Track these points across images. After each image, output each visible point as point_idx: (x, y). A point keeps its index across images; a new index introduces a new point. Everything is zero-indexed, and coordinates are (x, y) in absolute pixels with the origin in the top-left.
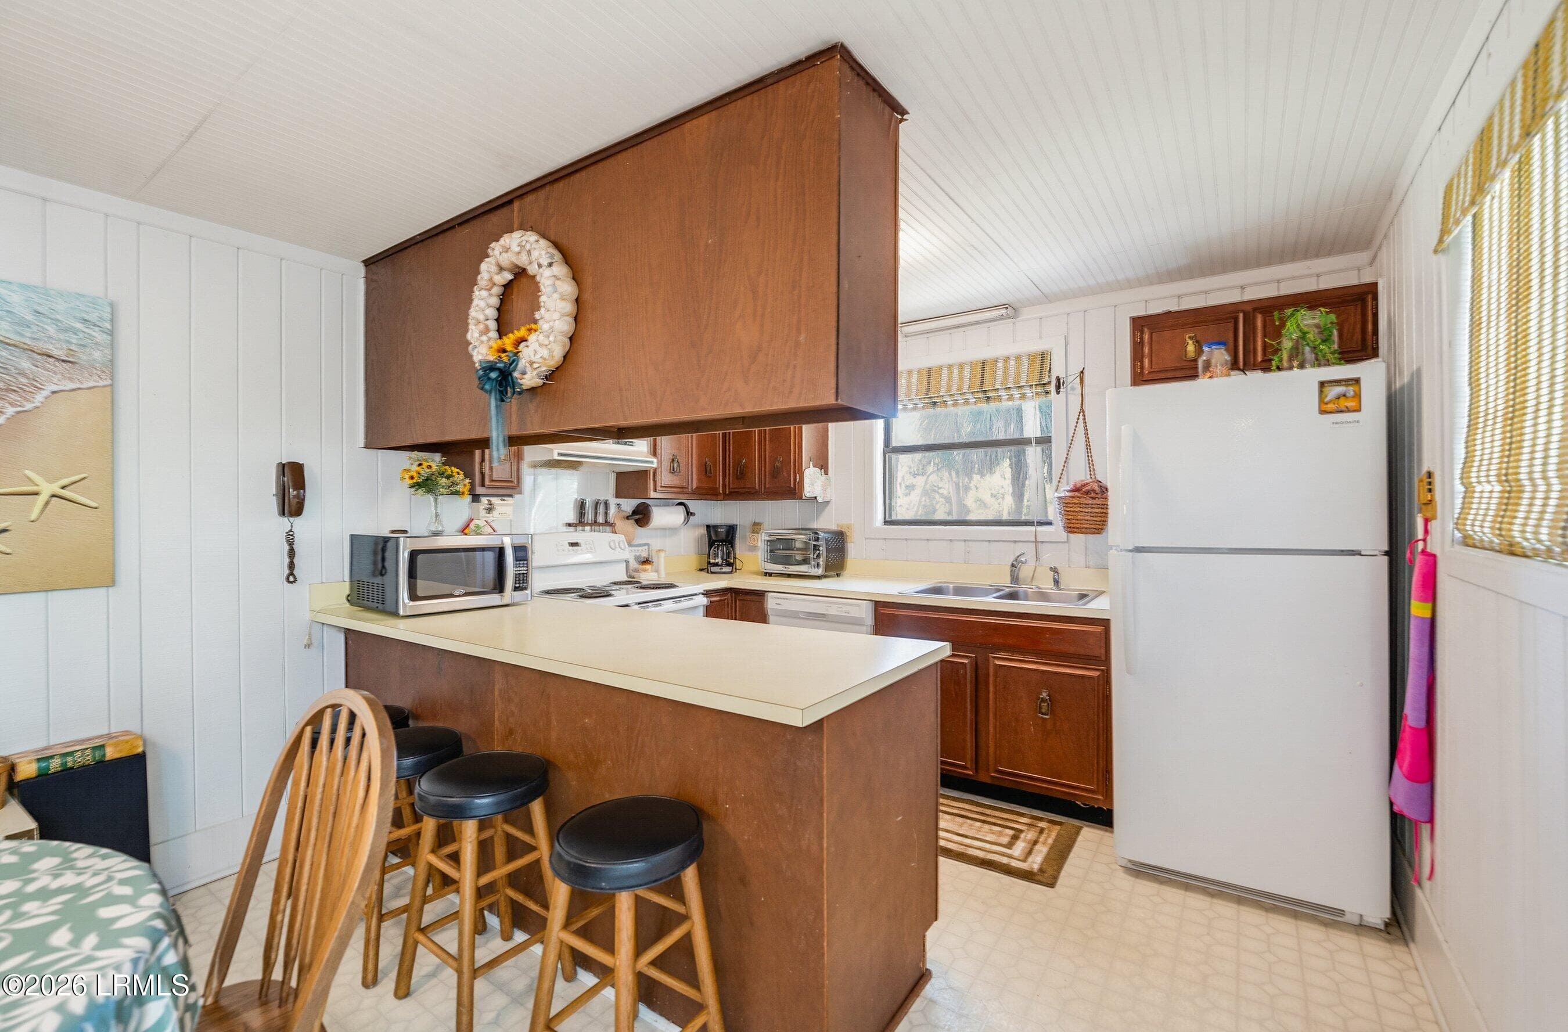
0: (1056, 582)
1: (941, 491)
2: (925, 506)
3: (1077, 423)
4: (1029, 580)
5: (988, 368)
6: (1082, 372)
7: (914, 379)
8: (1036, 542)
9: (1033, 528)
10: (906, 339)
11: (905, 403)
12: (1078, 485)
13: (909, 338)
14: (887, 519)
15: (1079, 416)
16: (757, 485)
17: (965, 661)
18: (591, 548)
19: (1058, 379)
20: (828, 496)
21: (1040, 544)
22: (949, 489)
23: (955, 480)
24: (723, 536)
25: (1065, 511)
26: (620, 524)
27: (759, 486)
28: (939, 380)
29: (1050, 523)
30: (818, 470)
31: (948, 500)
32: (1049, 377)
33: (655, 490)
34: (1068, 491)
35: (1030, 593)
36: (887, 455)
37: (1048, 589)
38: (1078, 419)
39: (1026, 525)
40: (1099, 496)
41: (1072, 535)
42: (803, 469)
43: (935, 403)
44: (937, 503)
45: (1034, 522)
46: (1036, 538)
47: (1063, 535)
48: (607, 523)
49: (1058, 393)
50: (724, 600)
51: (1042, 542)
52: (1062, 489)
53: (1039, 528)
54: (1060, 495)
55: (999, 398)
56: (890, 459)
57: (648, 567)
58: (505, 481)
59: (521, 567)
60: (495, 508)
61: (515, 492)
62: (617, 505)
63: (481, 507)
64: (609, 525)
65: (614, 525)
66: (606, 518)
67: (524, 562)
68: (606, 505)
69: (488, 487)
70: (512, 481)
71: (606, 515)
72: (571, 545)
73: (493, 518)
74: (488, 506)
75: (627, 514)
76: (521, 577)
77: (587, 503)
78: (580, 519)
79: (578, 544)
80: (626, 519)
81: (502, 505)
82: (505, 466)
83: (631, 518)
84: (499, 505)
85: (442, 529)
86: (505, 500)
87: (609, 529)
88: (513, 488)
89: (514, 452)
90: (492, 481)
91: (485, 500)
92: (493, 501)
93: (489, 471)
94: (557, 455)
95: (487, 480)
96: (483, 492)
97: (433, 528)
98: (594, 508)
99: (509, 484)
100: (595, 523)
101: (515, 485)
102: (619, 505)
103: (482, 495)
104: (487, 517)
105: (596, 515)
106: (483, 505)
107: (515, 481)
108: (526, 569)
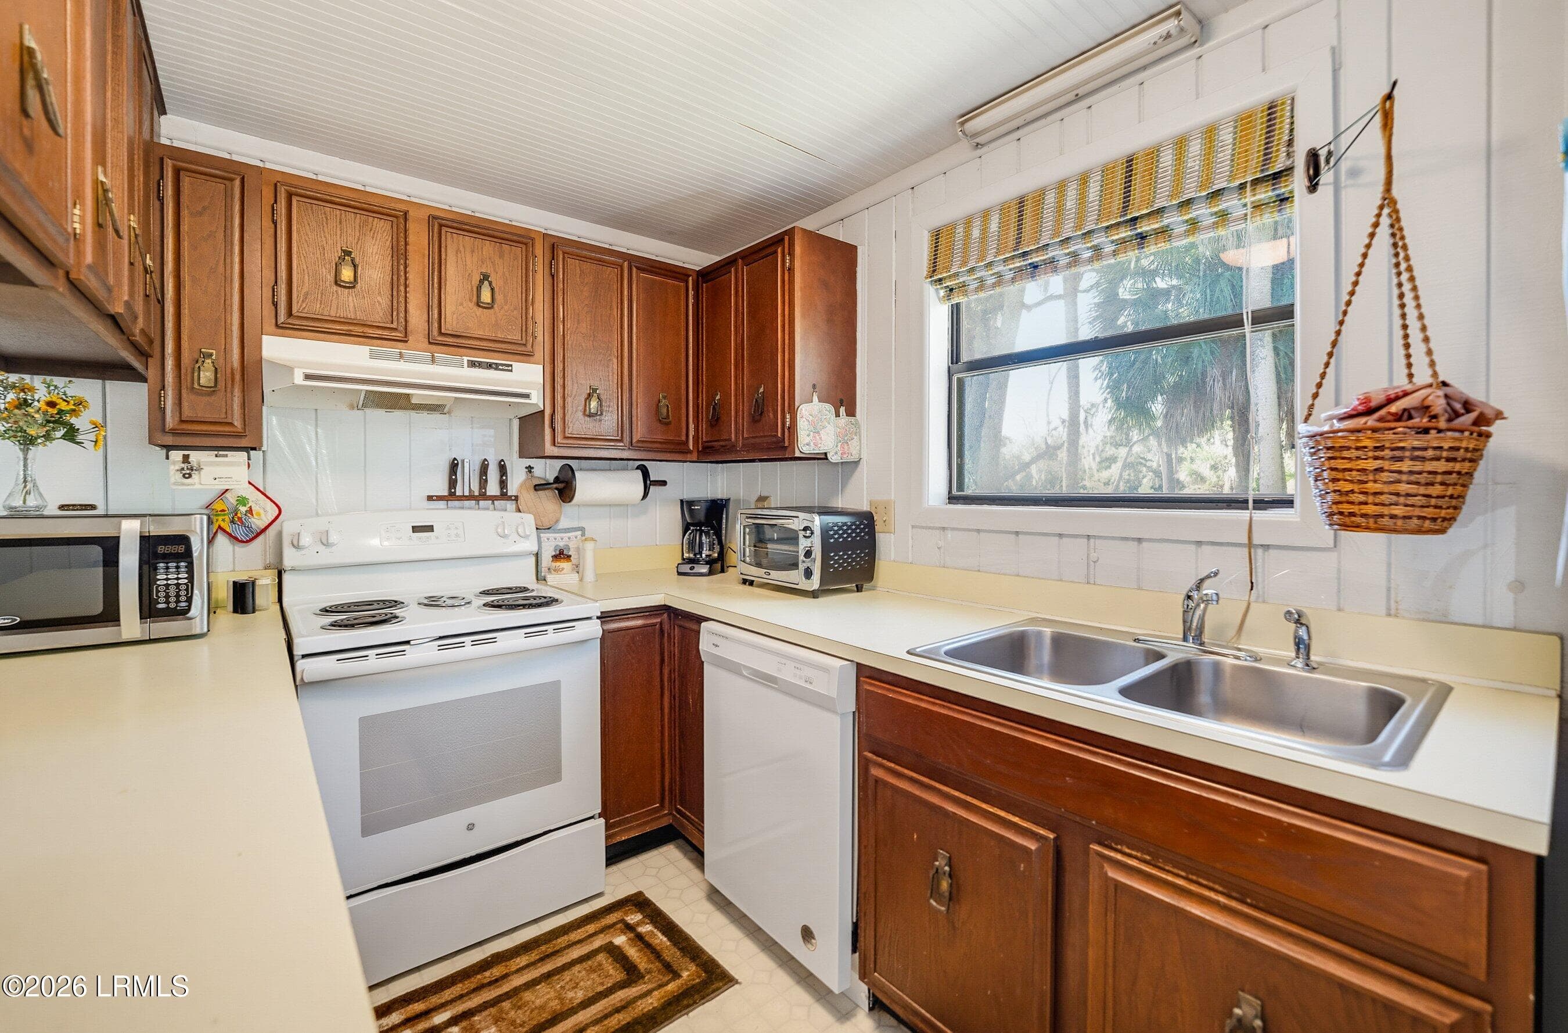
0: (1302, 646)
1: (1148, 464)
2: (1128, 481)
3: (1372, 235)
4: (1232, 632)
5: (1139, 168)
6: (1389, 97)
7: (994, 226)
8: (1250, 545)
9: (1243, 515)
10: (979, 152)
11: (979, 275)
12: (1377, 399)
13: (985, 149)
14: (955, 492)
15: (1379, 215)
16: (733, 436)
17: (1033, 846)
18: (457, 535)
19: (1313, 157)
20: (854, 452)
21: (1260, 551)
22: (1159, 461)
23: (1165, 450)
24: (701, 517)
25: (1332, 469)
26: (528, 498)
27: (736, 436)
28: (1038, 216)
29: (1289, 503)
30: (829, 407)
31: (1157, 474)
32: (1289, 155)
33: (554, 443)
34: (1342, 419)
35: (1228, 671)
36: (955, 378)
37: (1278, 661)
38: (1376, 225)
39: (1229, 507)
40: (1442, 424)
41: (1343, 534)
42: (797, 404)
43: (1035, 266)
44: (1144, 477)
45: (1246, 501)
46: (1250, 538)
47: (1325, 533)
48: (504, 496)
49: (1313, 188)
50: (654, 625)
51: (1266, 547)
52: (1323, 416)
53: (1259, 515)
54: (1315, 429)
55: (1164, 232)
56: (961, 383)
57: (564, 565)
58: (211, 423)
59: (172, 573)
60: (199, 469)
61: (244, 443)
62: (526, 468)
63: (172, 468)
64: (509, 498)
65: (516, 498)
66: (502, 489)
67: (183, 564)
68: (502, 468)
69: (174, 432)
70: (231, 424)
71: (503, 484)
72: (416, 529)
73: (198, 486)
74: (185, 466)
75: (543, 482)
76: (172, 591)
77: (466, 465)
78: (450, 489)
79: (430, 529)
80: (536, 490)
81: (218, 464)
82: (213, 398)
83: (548, 489)
84: (212, 464)
85: (40, 502)
86: (226, 456)
87: (510, 505)
88: (239, 436)
89: (233, 374)
90: (182, 421)
91: (177, 455)
92: (195, 456)
93: (174, 404)
94: (302, 377)
95: (170, 421)
96: (169, 440)
97: (18, 502)
98: (481, 472)
99: (227, 429)
100: (483, 496)
101: (241, 430)
102: (530, 469)
103: (169, 448)
104: (183, 484)
105: (483, 483)
106: (174, 463)
107: (238, 423)
108: (186, 576)
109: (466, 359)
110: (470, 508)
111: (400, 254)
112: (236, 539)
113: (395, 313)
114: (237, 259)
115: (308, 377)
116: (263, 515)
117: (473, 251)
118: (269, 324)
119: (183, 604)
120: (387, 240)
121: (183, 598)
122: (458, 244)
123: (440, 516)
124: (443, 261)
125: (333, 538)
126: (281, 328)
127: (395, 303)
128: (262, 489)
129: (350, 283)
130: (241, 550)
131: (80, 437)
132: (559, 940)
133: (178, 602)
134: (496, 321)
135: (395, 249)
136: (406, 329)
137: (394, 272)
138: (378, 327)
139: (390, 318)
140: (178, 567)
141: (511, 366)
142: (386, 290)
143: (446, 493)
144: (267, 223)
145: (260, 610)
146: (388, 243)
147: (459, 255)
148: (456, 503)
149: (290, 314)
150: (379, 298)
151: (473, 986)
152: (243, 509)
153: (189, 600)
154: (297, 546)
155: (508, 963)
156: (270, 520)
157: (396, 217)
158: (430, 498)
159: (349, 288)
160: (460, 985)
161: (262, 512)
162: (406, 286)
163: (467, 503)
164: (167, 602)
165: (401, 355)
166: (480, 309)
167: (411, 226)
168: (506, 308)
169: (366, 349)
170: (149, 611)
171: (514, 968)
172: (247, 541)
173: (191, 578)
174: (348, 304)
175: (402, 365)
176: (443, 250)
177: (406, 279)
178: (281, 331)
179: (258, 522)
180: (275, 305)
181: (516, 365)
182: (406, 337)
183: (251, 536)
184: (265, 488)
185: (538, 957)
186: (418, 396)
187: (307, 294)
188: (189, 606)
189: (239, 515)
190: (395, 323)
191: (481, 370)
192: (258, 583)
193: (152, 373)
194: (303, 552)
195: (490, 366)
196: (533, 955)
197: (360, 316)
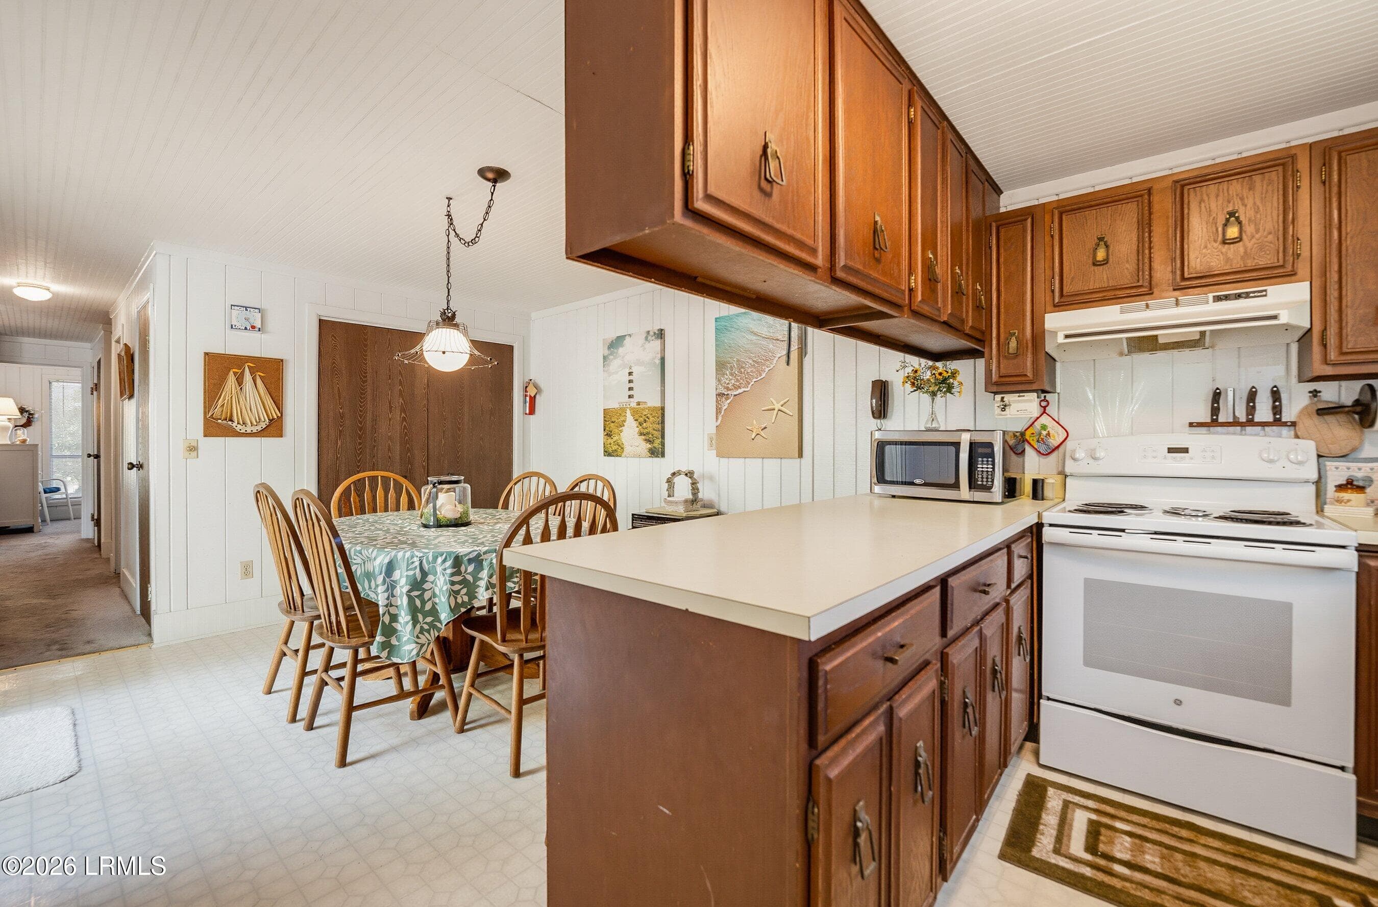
18: (1213, 457)
33: (1326, 361)
57: (1353, 496)
58: (1016, 376)
59: (985, 464)
60: (1010, 405)
61: (1034, 387)
62: (1310, 392)
63: (996, 405)
64: (1285, 424)
65: (1294, 424)
66: (1275, 414)
67: (990, 459)
68: (1276, 395)
69: (997, 384)
70: (1026, 375)
71: (1277, 410)
72: (1170, 450)
73: (1009, 416)
74: (1002, 403)
75: (1337, 406)
76: (985, 475)
77: (1230, 394)
78: (1212, 415)
79: (1186, 450)
80: (1318, 414)
81: (1019, 401)
82: (1016, 360)
83: (1342, 412)
84: (1015, 402)
85: (937, 426)
86: (1024, 396)
87: (1285, 431)
88: (1031, 382)
89: (1027, 344)
90: (1001, 377)
91: (998, 397)
92: (1007, 398)
93: (996, 366)
94: (1063, 337)
95: (995, 377)
96: (995, 389)
97: (929, 425)
98: (1248, 399)
99: (1023, 379)
100: (1251, 422)
101: (1031, 379)
102: (1315, 393)
103: (995, 393)
104: (1001, 415)
105: (1251, 409)
106: (997, 403)
107: (1030, 374)
108: (991, 466)
109: (1211, 296)
110: (1234, 434)
111: (1145, 225)
112: (1039, 452)
113: (1141, 273)
114: (1029, 269)
115: (1067, 337)
116: (1056, 437)
117: (1217, 196)
118: (1049, 308)
119: (990, 483)
120: (1133, 218)
121: (990, 480)
122: (1202, 195)
123: (1198, 441)
124: (1186, 216)
125: (1100, 454)
126: (1059, 306)
127: (1141, 266)
128: (1057, 420)
129: (1104, 260)
130: (1044, 460)
131: (953, 390)
132: (1264, 856)
133: (987, 481)
134: (1245, 252)
135: (1140, 223)
136: (1150, 284)
137: (1140, 240)
138: (1126, 288)
139: (1137, 278)
140: (987, 461)
141: (1265, 291)
142: (1133, 258)
143: (1209, 420)
144: (1048, 238)
145: (1047, 500)
146: (1135, 219)
147: (1203, 205)
148: (1219, 429)
149: (1062, 295)
150: (1127, 266)
151: (1158, 827)
152: (1044, 433)
153: (993, 481)
154: (1074, 459)
155: (1199, 835)
156: (1061, 441)
157: (1141, 196)
158: (1191, 425)
159: (1104, 264)
160: (1149, 820)
161: (1056, 435)
162: (1150, 248)
163: (1231, 429)
164: (982, 481)
165: (1147, 306)
166: (1226, 246)
167: (1156, 198)
168: (1257, 236)
169: (1117, 308)
170: (972, 485)
171: (1202, 841)
172: (1047, 455)
173: (993, 468)
174: (1101, 278)
175: (1148, 314)
176: (1185, 206)
177: (1150, 242)
178: (1057, 308)
179: (1054, 442)
180: (1053, 291)
181: (1270, 289)
182: (1151, 289)
183: (1049, 451)
184: (1059, 419)
185: (1232, 851)
186: (1164, 336)
187: (1073, 278)
188: (993, 485)
189: (1042, 437)
190: (1141, 281)
191: (1229, 302)
192: (1047, 481)
193: (986, 351)
194: (1078, 463)
195: (1239, 296)
196: (1228, 847)
197: (1112, 283)
